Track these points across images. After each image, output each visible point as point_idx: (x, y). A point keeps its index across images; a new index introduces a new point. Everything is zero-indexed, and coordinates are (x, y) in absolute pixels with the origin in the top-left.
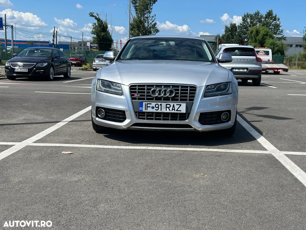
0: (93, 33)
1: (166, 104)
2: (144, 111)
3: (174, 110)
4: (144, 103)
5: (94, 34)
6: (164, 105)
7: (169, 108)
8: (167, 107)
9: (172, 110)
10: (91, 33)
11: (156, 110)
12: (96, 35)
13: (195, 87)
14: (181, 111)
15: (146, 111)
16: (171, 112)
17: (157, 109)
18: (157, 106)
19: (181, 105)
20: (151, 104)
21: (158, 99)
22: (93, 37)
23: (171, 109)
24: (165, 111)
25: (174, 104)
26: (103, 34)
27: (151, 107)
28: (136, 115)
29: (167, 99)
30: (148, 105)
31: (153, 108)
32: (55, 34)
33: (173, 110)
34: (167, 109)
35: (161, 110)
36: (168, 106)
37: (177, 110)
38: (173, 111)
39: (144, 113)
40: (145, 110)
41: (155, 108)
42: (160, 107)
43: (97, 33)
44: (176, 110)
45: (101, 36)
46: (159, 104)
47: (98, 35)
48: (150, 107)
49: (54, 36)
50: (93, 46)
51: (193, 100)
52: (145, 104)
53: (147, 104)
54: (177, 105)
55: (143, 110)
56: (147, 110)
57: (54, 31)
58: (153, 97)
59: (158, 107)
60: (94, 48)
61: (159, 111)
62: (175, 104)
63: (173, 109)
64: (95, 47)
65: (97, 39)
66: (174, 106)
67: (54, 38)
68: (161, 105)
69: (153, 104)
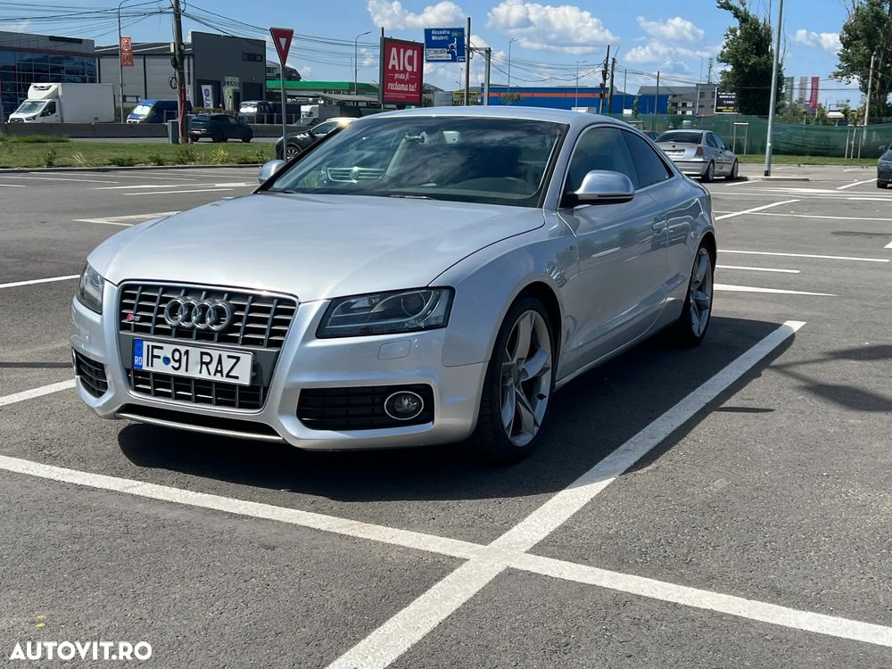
0: (724, 59)
1: (202, 353)
2: (145, 368)
3: (221, 372)
4: (145, 344)
5: (727, 62)
6: (195, 353)
7: (207, 364)
8: (202, 363)
9: (215, 375)
10: (718, 60)
11: (173, 367)
12: (733, 65)
13: (292, 303)
14: (237, 378)
15: (149, 369)
16: (212, 378)
17: (177, 365)
18: (177, 357)
19: (238, 359)
20: (161, 348)
21: (182, 333)
22: (724, 73)
23: (212, 367)
24: (198, 376)
25: (220, 355)
26: (754, 60)
27: (161, 358)
28: (129, 378)
29: (206, 335)
30: (155, 350)
31: (167, 361)
32: (610, 68)
33: (219, 372)
34: (204, 366)
35: (187, 370)
36: (206, 359)
37: (228, 376)
38: (218, 378)
39: (147, 374)
40: (148, 365)
41: (173, 363)
42: (184, 359)
43: (737, 60)
44: (224, 375)
45: (747, 66)
46: (183, 349)
47: (737, 65)
48: (159, 357)
49: (604, 74)
50: (726, 99)
51: (279, 344)
52: (148, 346)
53: (154, 347)
54: (229, 357)
55: (141, 366)
56: (152, 366)
57: (607, 58)
58: (171, 326)
59: (179, 361)
60: (728, 105)
61: (181, 373)
62: (225, 354)
63: (217, 371)
64: (730, 102)
65: (734, 75)
66: (220, 362)
67: (605, 79)
68: (187, 352)
69: (167, 350)
